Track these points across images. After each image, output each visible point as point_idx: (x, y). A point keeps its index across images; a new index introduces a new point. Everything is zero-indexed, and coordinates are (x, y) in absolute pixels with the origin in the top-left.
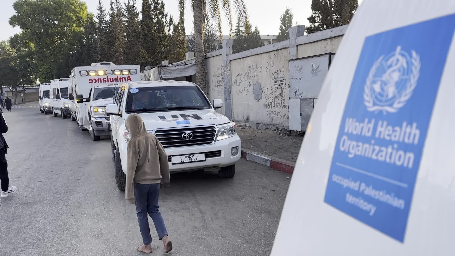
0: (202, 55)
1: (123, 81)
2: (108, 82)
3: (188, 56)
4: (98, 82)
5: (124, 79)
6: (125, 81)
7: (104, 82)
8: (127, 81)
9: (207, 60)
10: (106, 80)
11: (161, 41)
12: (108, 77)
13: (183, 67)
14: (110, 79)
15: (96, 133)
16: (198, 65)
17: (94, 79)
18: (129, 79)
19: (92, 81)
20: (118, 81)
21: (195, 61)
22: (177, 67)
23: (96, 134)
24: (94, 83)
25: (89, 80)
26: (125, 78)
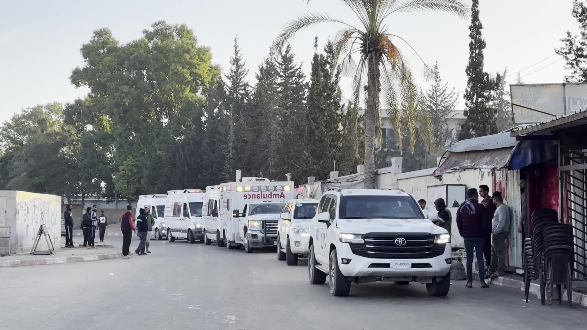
0: (371, 171)
1: (276, 197)
2: (262, 198)
3: (360, 170)
4: (252, 198)
5: (277, 196)
6: (278, 198)
7: (257, 198)
8: (280, 197)
9: (378, 176)
10: (260, 196)
11: (333, 141)
12: (262, 193)
13: (349, 183)
14: (264, 195)
15: (251, 244)
16: (366, 182)
17: (249, 195)
18: (282, 196)
19: (247, 197)
20: (271, 198)
21: (363, 177)
22: (343, 184)
23: (250, 246)
24: (249, 198)
25: (244, 196)
26: (278, 195)
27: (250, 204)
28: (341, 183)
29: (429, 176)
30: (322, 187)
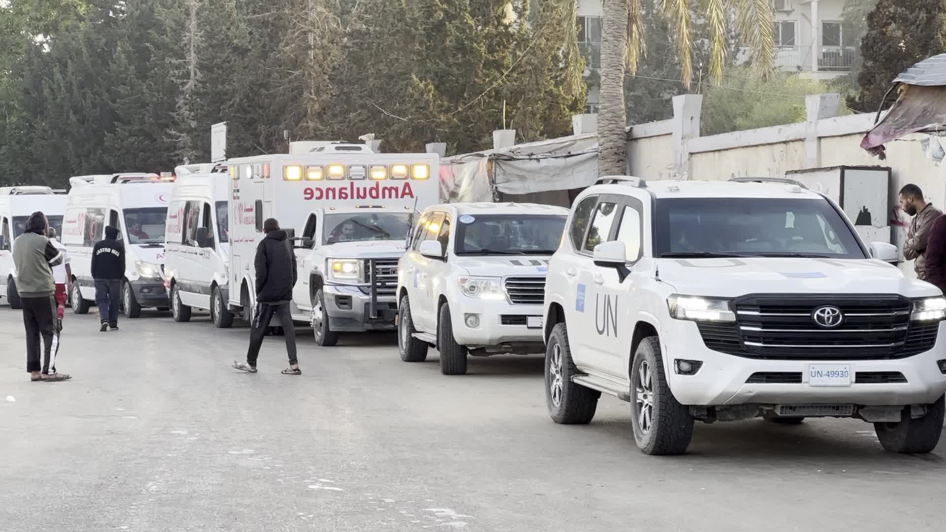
0: (618, 131)
1: (390, 196)
2: (352, 197)
3: (580, 125)
4: (327, 198)
5: (393, 192)
6: (397, 196)
7: (340, 197)
8: (402, 197)
9: (634, 143)
10: (348, 192)
12: (352, 184)
13: (561, 162)
14: (358, 189)
15: (334, 323)
16: (604, 158)
17: (317, 189)
18: (407, 191)
19: (312, 194)
20: (377, 197)
21: (596, 146)
22: (543, 163)
23: (332, 328)
24: (317, 198)
25: (305, 193)
26: (396, 190)
27: (325, 215)
28: (538, 160)
29: (783, 146)
30: (489, 171)
